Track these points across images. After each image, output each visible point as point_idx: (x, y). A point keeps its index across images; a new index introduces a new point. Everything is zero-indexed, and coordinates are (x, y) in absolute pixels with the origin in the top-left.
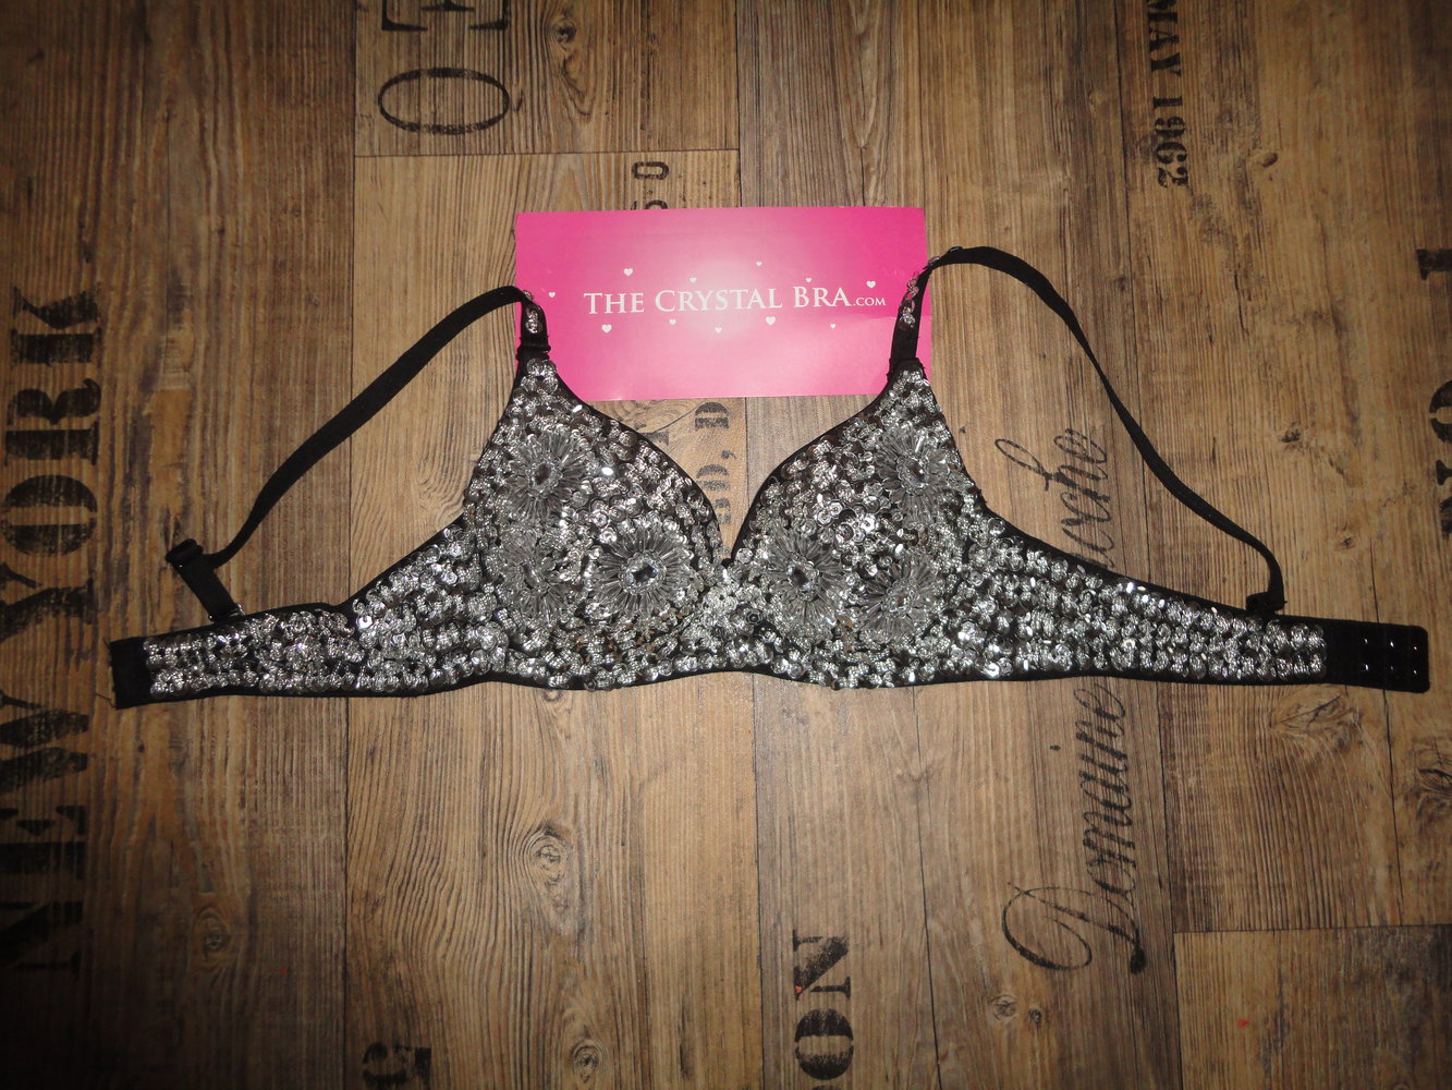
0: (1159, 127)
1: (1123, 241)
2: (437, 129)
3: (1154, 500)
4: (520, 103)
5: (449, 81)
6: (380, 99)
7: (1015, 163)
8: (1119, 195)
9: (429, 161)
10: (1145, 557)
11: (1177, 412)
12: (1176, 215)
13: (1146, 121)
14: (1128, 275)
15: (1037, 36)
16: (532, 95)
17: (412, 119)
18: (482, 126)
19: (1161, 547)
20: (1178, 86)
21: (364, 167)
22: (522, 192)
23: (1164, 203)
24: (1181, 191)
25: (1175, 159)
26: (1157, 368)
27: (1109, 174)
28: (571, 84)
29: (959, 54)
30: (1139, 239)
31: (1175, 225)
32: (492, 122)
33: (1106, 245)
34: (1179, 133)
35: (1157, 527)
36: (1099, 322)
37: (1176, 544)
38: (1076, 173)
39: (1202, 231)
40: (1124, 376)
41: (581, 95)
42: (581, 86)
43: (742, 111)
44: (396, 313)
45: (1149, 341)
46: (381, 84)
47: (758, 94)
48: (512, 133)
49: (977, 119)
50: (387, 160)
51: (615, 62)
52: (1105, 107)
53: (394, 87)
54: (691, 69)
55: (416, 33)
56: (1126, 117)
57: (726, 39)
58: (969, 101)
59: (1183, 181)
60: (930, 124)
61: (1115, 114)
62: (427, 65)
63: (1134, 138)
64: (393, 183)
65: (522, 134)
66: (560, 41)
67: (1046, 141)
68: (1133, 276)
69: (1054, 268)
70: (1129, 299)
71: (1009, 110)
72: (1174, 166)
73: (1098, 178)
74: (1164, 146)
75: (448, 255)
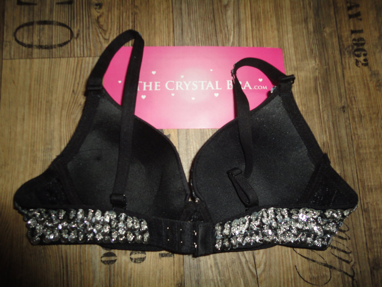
0: (354, 42)
1: (343, 91)
2: (40, 47)
3: (366, 207)
4: (78, 35)
5: (46, 27)
6: (15, 34)
7: (294, 58)
8: (339, 70)
9: (36, 61)
10: (364, 234)
11: (372, 166)
12: (365, 79)
13: (349, 40)
14: (346, 105)
15: (300, 5)
16: (83, 32)
17: (29, 43)
18: (61, 45)
19: (370, 229)
20: (361, 25)
21: (7, 64)
22: (78, 73)
23: (359, 74)
24: (366, 69)
25: (362, 55)
26: (362, 146)
27: (335, 62)
28: (101, 27)
29: (268, 12)
30: (349, 90)
31: (364, 83)
32: (65, 43)
33: (335, 93)
34: (363, 44)
35: (368, 219)
36: (335, 126)
37: (377, 228)
38: (321, 62)
39: (376, 86)
40: (347, 150)
41: (105, 31)
42: (105, 28)
43: (176, 37)
44: (19, 129)
45: (357, 134)
46: (15, 27)
47: (182, 30)
48: (74, 48)
49: (277, 39)
50: (17, 61)
51: (120, 17)
52: (331, 35)
53: (21, 30)
54: (153, 20)
55: (32, 6)
56: (340, 38)
57: (168, 7)
58: (273, 32)
59: (366, 65)
60: (257, 42)
61: (335, 37)
62: (37, 19)
63: (344, 47)
64: (19, 71)
65: (79, 48)
66: (96, 9)
67: (307, 48)
68: (348, 106)
69: (314, 103)
70: (347, 116)
71: (290, 35)
72: (362, 59)
73: (330, 63)
74: (357, 50)
75: (44, 102)
